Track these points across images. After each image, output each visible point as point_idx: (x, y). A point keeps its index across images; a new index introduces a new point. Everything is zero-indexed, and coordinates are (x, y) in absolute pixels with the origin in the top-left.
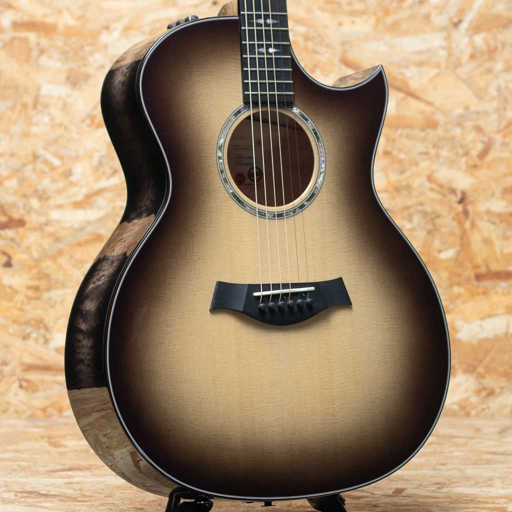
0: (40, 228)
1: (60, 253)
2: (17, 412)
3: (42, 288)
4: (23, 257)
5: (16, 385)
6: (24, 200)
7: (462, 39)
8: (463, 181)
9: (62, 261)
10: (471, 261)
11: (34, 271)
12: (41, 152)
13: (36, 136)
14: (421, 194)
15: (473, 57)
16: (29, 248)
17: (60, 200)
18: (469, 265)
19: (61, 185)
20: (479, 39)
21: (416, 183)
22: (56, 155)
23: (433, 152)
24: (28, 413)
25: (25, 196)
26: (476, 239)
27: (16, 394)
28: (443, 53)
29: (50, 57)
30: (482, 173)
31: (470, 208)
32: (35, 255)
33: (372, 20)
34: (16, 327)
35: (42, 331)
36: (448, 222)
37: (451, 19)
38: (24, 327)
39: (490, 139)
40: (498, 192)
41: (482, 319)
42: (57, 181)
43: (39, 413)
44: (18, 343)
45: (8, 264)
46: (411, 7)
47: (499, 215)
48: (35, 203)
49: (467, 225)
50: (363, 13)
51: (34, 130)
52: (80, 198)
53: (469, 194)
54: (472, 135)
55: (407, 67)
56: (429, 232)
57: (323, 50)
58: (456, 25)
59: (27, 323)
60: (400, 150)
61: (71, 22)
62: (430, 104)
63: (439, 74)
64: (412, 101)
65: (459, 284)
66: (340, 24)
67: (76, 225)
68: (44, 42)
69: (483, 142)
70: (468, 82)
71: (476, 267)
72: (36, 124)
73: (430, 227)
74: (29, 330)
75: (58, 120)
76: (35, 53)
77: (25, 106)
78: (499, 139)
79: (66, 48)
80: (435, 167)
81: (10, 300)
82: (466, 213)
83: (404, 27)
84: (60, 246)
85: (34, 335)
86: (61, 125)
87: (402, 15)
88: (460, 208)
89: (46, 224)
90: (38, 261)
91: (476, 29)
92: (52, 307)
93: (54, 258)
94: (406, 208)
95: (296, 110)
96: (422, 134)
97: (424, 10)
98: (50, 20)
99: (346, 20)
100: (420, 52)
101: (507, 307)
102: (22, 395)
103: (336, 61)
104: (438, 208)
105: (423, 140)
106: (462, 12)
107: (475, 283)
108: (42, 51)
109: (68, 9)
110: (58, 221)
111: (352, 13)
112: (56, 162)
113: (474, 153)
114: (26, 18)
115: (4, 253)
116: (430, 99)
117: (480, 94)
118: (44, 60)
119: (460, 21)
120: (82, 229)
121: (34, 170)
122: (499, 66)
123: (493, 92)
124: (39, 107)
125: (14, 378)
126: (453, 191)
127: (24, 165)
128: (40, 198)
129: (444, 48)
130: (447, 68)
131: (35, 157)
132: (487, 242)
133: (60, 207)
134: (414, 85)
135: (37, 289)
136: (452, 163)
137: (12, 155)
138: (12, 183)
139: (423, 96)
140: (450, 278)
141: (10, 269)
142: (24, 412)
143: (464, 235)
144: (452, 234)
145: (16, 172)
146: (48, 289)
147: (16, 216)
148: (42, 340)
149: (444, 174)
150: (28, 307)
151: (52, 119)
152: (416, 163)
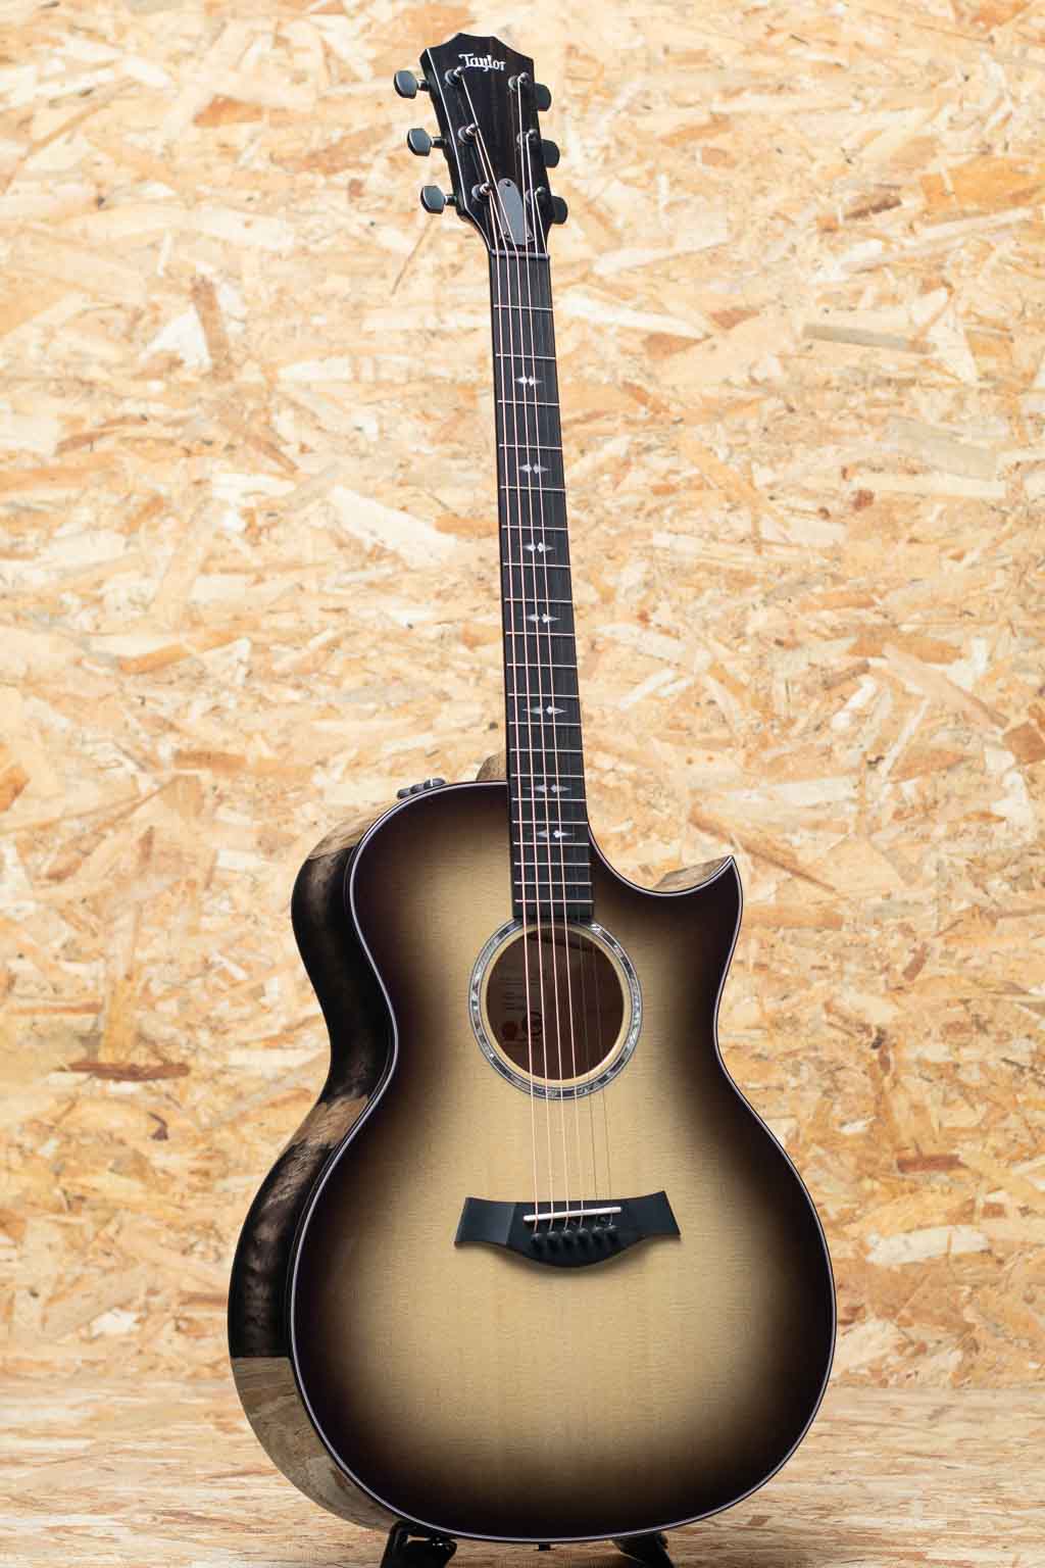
0: (212, 1078)
1: (243, 1117)
2: (171, 1369)
3: (215, 1173)
4: (187, 1123)
5: (171, 1325)
6: (189, 1033)
7: (881, 787)
8: (880, 1012)
9: (246, 1130)
10: (892, 1140)
11: (202, 1146)
12: (216, 958)
13: (208, 932)
14: (813, 1032)
15: (898, 815)
16: (194, 1108)
17: (244, 1034)
18: (888, 1146)
19: (246, 1010)
20: (908, 788)
21: (805, 1017)
22: (239, 963)
23: (833, 966)
24: (189, 1371)
25: (190, 1027)
26: (900, 1103)
27: (170, 1341)
28: (854, 808)
29: (233, 809)
30: (910, 1000)
31: (891, 1055)
32: (205, 1120)
33: (741, 754)
34: (172, 1234)
35: (213, 1242)
36: (856, 1078)
37: (865, 755)
38: (184, 1235)
39: (925, 946)
40: (935, 1032)
41: (909, 1232)
42: (241, 1004)
43: (207, 1371)
44: (176, 1259)
45: (161, 1135)
46: (802, 735)
47: (937, 1066)
48: (204, 1037)
49: (887, 1080)
50: (728, 744)
51: (207, 922)
52: (276, 1032)
53: (890, 1032)
54: (897, 940)
55: (794, 832)
56: (826, 1093)
57: (663, 802)
58: (873, 764)
59: (190, 1228)
60: (782, 961)
61: (268, 753)
62: (832, 889)
63: (843, 843)
64: (801, 884)
65: (871, 1176)
66: (690, 762)
67: (270, 1075)
68: (224, 784)
69: (914, 951)
70: (891, 854)
71: (900, 1149)
72: (209, 915)
73: (827, 1084)
74: (193, 1239)
75: (242, 910)
76: (209, 802)
77: (192, 884)
78: (938, 944)
79: (259, 795)
80: (835, 989)
81: (164, 1192)
82: (885, 1063)
83: (791, 767)
84: (243, 1106)
85: (200, 1248)
86: (248, 916)
87: (787, 748)
88: (875, 1054)
89: (222, 1072)
90: (208, 1131)
91: (905, 771)
92: (230, 1204)
93: (233, 1126)
94: (792, 1054)
95: (596, 928)
96: (818, 937)
97: (823, 740)
98: (233, 750)
99: (700, 755)
100: (815, 807)
101: (947, 1214)
102: (180, 1342)
103: (683, 820)
104: (840, 1054)
105: (818, 947)
106: (882, 743)
107: (899, 1174)
108: (221, 798)
109: (263, 733)
110: (241, 1068)
111: (709, 744)
112: (240, 974)
113: (899, 968)
114: (196, 747)
115: (156, 1117)
116: (831, 882)
117: (909, 875)
118: (223, 813)
119: (880, 759)
120: (278, 1081)
121: (205, 985)
122: (940, 831)
123: (929, 871)
124: (213, 886)
125: (168, 1315)
126: (865, 1028)
127: (190, 977)
128: (214, 1030)
129: (853, 801)
130: (856, 833)
131: (207, 965)
132: (918, 1109)
133: (245, 1045)
134: (805, 858)
135: (206, 1174)
136: (863, 984)
137: (171, 962)
138: (170, 1007)
139: (818, 876)
140: (858, 1167)
141: (164, 1143)
142: (182, 1369)
143: (881, 1096)
144: (861, 1096)
145: (174, 990)
146: (224, 1176)
147: (175, 1059)
148: (212, 1255)
149: (851, 1000)
150: (191, 1203)
151: (234, 908)
152: (806, 983)
